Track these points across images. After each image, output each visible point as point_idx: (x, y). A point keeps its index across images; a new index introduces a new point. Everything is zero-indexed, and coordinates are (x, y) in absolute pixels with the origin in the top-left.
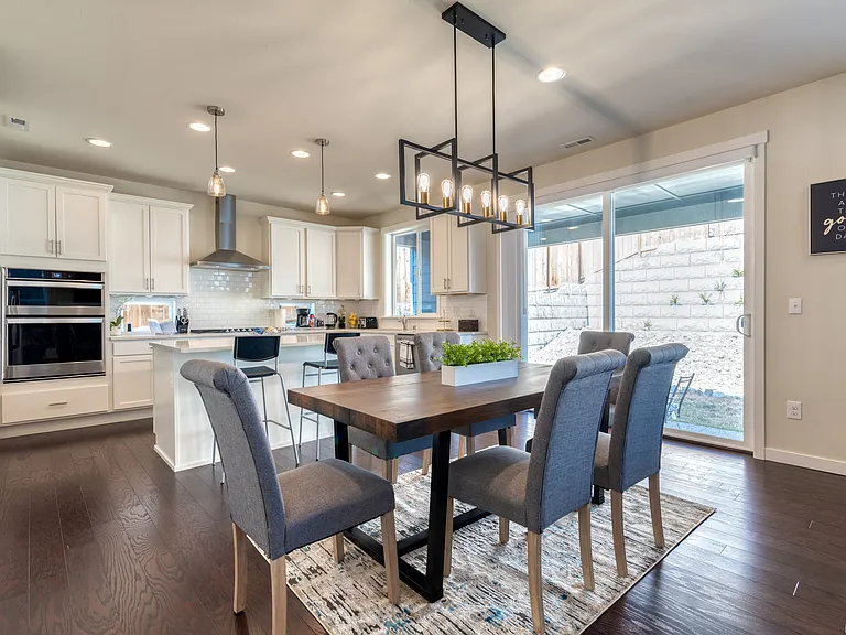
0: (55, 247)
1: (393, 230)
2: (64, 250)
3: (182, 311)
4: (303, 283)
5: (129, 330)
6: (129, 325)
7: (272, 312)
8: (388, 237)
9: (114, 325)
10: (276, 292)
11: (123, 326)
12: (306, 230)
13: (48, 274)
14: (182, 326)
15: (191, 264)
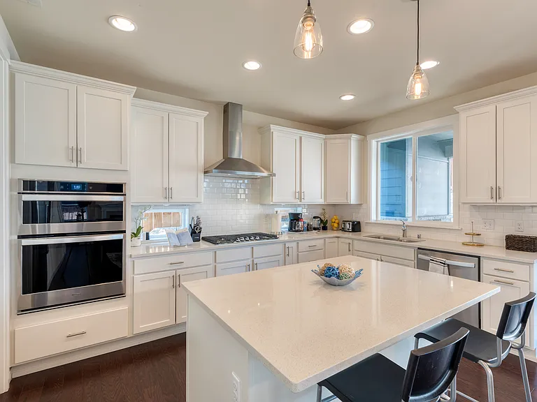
0: (76, 155)
1: (378, 138)
2: (85, 158)
3: (195, 219)
4: (298, 190)
5: (148, 238)
6: (147, 234)
7: (268, 217)
8: (374, 143)
9: (135, 235)
10: (276, 199)
11: (142, 235)
12: (301, 138)
13: (67, 187)
14: (195, 233)
15: (205, 172)
